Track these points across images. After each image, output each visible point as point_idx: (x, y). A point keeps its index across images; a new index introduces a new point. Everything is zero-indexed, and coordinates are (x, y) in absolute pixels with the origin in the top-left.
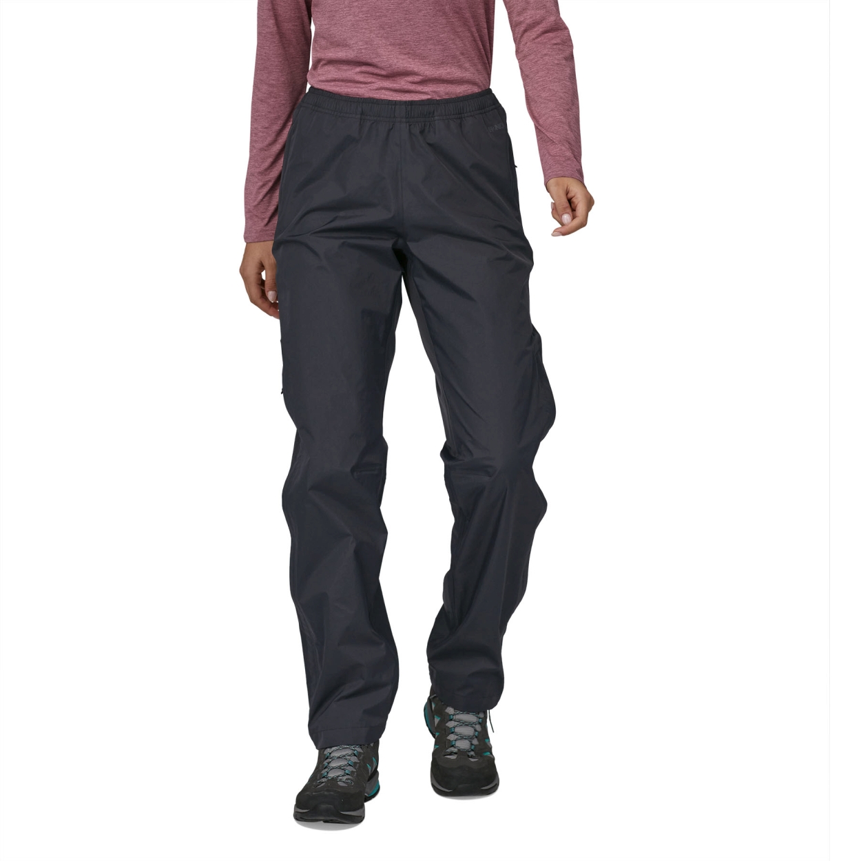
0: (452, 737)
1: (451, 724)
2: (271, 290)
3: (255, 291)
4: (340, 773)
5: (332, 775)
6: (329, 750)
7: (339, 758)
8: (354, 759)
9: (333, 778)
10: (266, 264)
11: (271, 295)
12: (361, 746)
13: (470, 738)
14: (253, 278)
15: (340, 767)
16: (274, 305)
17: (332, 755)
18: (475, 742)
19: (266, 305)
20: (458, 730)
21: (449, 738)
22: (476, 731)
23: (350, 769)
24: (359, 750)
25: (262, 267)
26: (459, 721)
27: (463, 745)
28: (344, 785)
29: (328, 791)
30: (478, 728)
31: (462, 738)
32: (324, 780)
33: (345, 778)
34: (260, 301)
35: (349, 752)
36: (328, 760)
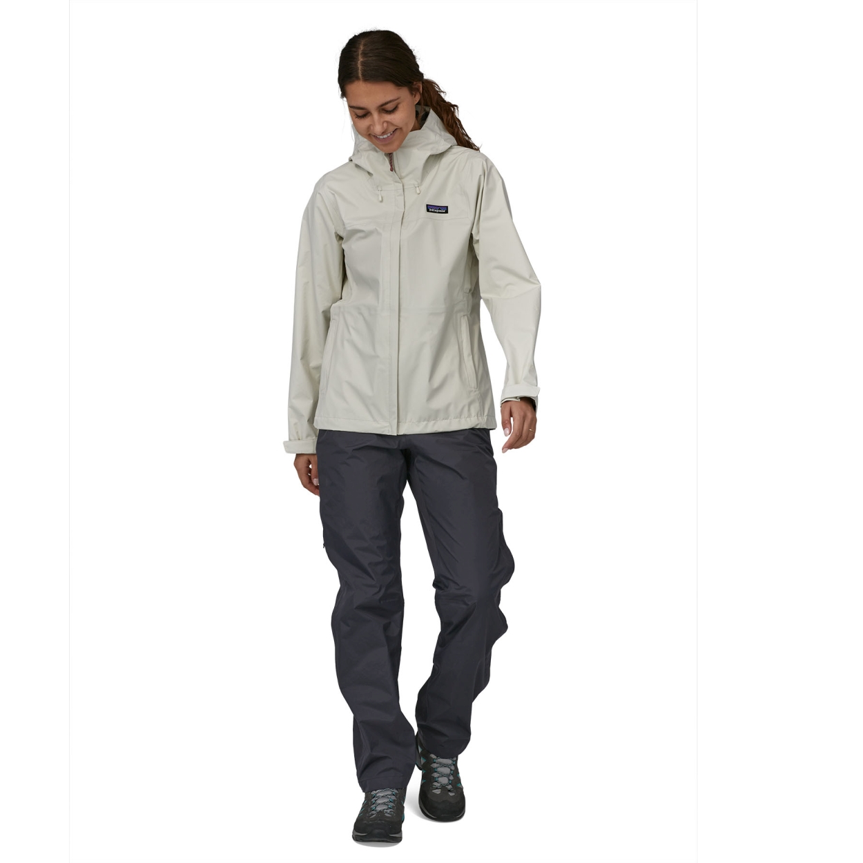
0: (435, 775)
1: (434, 765)
2: (316, 478)
3: (305, 478)
4: (385, 807)
5: (379, 809)
6: (374, 793)
7: (383, 797)
8: (393, 798)
9: (380, 811)
10: (312, 461)
11: (316, 482)
12: (397, 789)
13: (448, 776)
14: (304, 470)
15: (384, 803)
16: (317, 487)
17: (378, 795)
18: (451, 778)
19: (313, 488)
20: (439, 769)
21: (433, 775)
22: (451, 770)
23: (391, 804)
24: (396, 791)
25: (309, 463)
26: (440, 763)
27: (444, 780)
28: (389, 816)
29: (380, 820)
30: (453, 768)
31: (443, 776)
32: (374, 812)
33: (388, 811)
34: (308, 486)
35: (390, 793)
36: (375, 799)
